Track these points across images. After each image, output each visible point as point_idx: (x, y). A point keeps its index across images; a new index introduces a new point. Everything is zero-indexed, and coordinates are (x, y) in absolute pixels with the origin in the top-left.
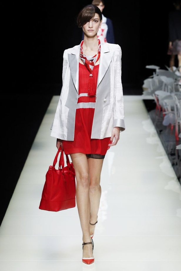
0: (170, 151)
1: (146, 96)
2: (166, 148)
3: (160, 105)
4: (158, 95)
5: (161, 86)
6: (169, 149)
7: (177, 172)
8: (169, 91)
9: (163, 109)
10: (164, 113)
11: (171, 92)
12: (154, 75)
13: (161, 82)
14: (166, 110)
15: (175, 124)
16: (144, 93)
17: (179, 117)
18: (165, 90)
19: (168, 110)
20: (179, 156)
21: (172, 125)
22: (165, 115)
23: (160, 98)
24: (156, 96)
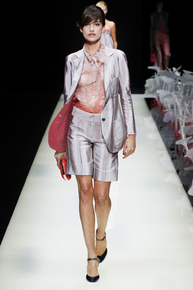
0: (170, 146)
1: (147, 95)
2: (166, 143)
3: (161, 104)
4: (159, 94)
5: (162, 85)
6: (169, 144)
7: (176, 166)
8: (169, 90)
9: (164, 107)
10: (165, 111)
11: (171, 91)
12: (156, 75)
13: (162, 82)
14: (166, 107)
15: (174, 121)
16: (146, 91)
17: (179, 114)
18: (165, 89)
19: (168, 108)
20: (178, 151)
21: (172, 122)
22: (166, 112)
23: (161, 97)
24: (157, 95)
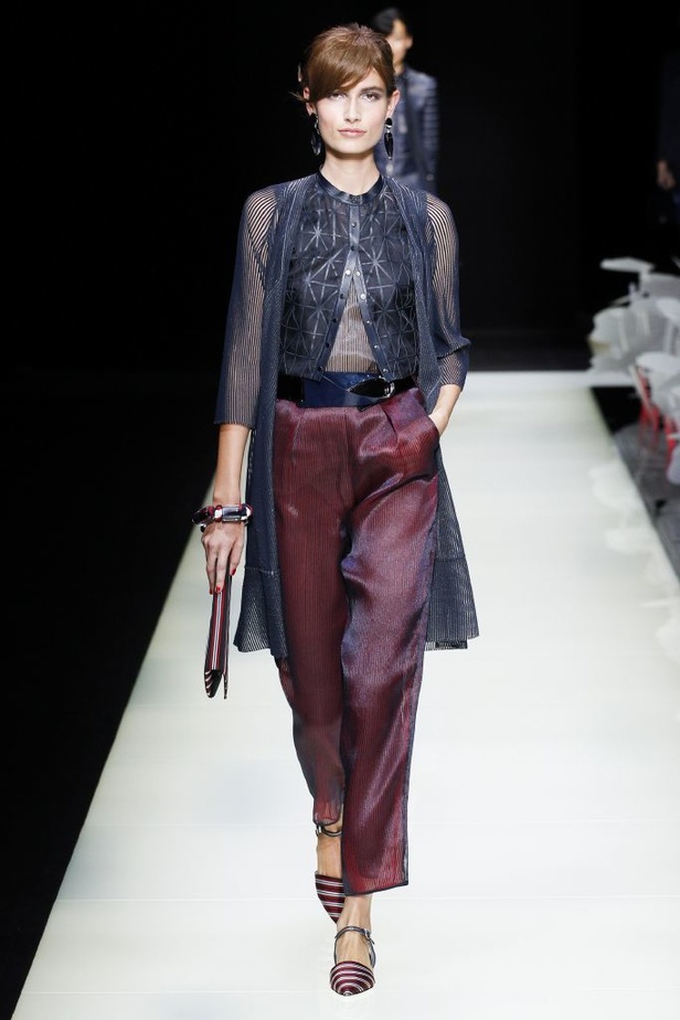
1: (601, 375)
3: (655, 408)
4: (647, 370)
5: (658, 336)
9: (668, 421)
10: (672, 436)
12: (634, 296)
13: (659, 323)
16: (595, 361)
18: (673, 352)
22: (675, 443)
23: (655, 382)
24: (643, 374)
